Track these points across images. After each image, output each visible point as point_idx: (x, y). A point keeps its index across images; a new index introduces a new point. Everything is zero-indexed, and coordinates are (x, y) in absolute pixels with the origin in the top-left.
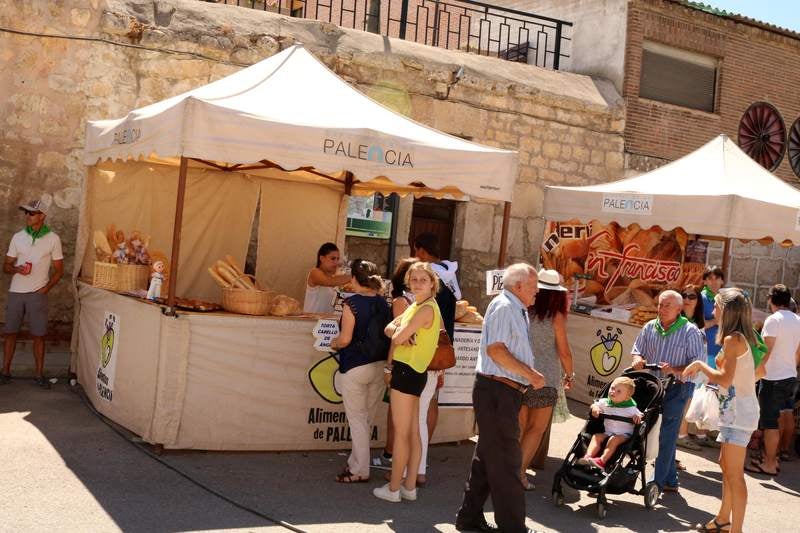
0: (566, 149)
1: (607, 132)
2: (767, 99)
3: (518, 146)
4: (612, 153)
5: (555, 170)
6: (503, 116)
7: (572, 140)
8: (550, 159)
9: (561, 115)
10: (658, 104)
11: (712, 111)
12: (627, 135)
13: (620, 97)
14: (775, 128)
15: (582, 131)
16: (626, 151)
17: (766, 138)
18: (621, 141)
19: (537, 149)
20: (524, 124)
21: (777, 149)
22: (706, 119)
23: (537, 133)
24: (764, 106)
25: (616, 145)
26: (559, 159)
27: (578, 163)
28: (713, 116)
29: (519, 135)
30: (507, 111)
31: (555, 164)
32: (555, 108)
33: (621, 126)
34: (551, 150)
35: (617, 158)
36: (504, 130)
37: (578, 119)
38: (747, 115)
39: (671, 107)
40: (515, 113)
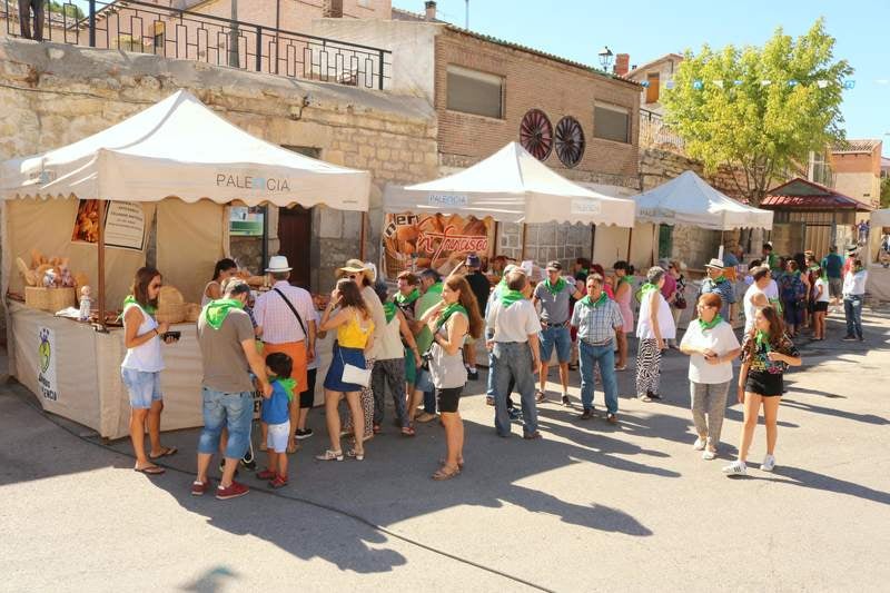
0: (395, 153)
1: (424, 138)
2: (538, 107)
3: (358, 153)
4: (430, 155)
5: (387, 170)
6: (344, 130)
7: (398, 146)
8: (383, 161)
9: (389, 126)
10: (461, 114)
11: (500, 117)
12: (439, 139)
13: (431, 109)
14: (545, 128)
15: (405, 138)
16: (439, 151)
17: (540, 136)
18: (435, 144)
19: (373, 155)
20: (361, 135)
21: (547, 143)
22: (496, 123)
23: (372, 142)
24: (537, 112)
25: (432, 147)
26: (389, 161)
27: (404, 163)
28: (502, 121)
29: (358, 144)
30: (348, 126)
31: (387, 165)
32: (384, 121)
33: (434, 132)
34: (383, 154)
35: (433, 157)
36: (346, 141)
37: (402, 129)
38: (525, 119)
39: (470, 116)
40: (354, 127)
